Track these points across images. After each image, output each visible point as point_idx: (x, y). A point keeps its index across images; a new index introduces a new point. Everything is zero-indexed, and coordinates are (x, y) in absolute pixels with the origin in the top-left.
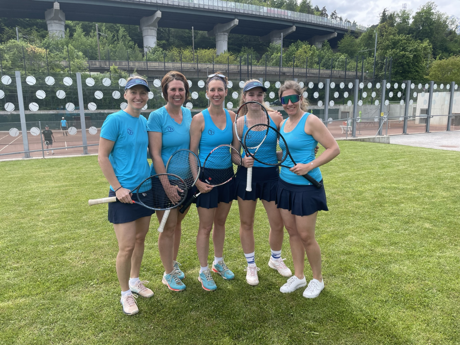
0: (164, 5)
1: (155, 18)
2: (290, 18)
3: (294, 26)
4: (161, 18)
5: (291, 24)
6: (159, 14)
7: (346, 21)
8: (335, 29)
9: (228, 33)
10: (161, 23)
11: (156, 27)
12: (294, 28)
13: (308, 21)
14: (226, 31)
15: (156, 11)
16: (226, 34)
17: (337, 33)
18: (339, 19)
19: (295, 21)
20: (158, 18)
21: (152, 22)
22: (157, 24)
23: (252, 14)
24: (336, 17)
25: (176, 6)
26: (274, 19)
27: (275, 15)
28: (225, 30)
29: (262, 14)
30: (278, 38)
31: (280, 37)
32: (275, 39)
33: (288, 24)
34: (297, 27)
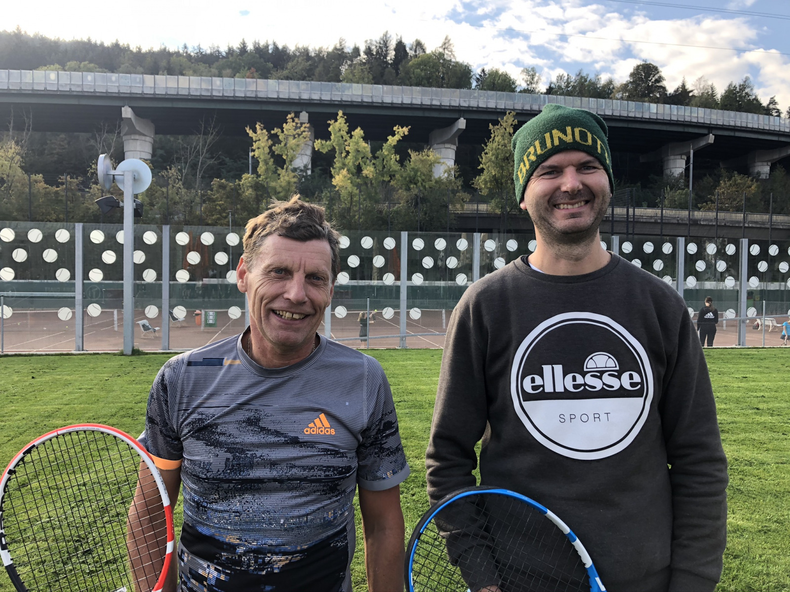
0: (471, 109)
1: (455, 129)
2: (702, 121)
3: (711, 135)
4: (464, 131)
5: (705, 131)
6: (462, 123)
10: (463, 138)
11: (455, 144)
12: (711, 139)
13: (740, 125)
15: (457, 119)
19: (712, 126)
20: (459, 129)
21: (450, 136)
22: (457, 139)
23: (628, 117)
25: (491, 110)
26: (670, 123)
27: (672, 116)
29: (647, 116)
30: (679, 157)
31: (681, 155)
32: (672, 157)
33: (699, 130)
34: (716, 136)
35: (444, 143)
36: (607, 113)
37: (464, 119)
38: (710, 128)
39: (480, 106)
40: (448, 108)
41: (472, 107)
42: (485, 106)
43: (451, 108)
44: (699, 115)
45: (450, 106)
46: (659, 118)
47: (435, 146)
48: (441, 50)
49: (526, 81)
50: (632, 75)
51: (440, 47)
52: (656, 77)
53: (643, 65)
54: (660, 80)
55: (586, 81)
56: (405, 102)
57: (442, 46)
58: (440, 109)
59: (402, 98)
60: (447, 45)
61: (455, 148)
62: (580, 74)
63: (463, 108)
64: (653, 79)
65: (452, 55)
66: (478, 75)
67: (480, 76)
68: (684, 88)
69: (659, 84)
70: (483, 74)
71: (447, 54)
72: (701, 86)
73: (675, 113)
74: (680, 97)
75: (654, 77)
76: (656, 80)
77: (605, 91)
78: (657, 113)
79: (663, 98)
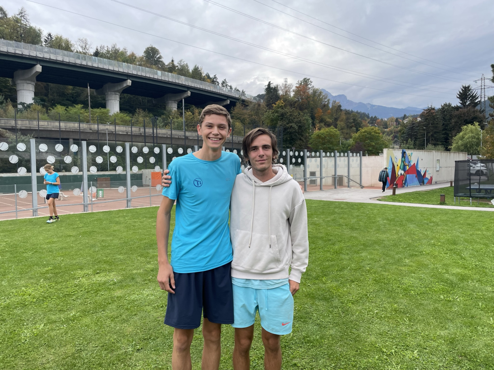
0: (45, 59)
1: (34, 72)
2: (184, 84)
3: (189, 91)
4: (41, 73)
5: (186, 89)
6: (38, 68)
7: (235, 89)
8: (228, 97)
9: (119, 93)
10: (40, 78)
11: (34, 82)
12: (189, 93)
14: (118, 91)
15: (35, 65)
16: (118, 93)
17: (229, 101)
18: (229, 87)
19: (189, 86)
20: (37, 72)
21: (30, 76)
22: (35, 79)
23: (146, 77)
24: (226, 85)
25: (59, 62)
26: (168, 82)
27: (169, 79)
28: (116, 89)
29: (156, 77)
30: (173, 102)
31: (175, 101)
32: (170, 102)
33: (183, 88)
34: (191, 92)
35: (25, 80)
36: (134, 73)
37: (41, 65)
38: (189, 88)
39: (51, 58)
40: (28, 57)
41: (46, 58)
42: (55, 59)
43: (31, 57)
44: (183, 81)
45: (29, 56)
46: (162, 79)
47: (19, 82)
48: (19, 17)
49: (82, 47)
50: (145, 52)
52: (158, 56)
53: (151, 48)
54: (160, 57)
55: (118, 51)
57: (19, 14)
58: (22, 57)
62: (114, 47)
63: (39, 58)
64: (157, 57)
65: (27, 21)
66: (46, 37)
67: (48, 38)
68: (173, 64)
69: (160, 60)
70: (49, 38)
71: (23, 20)
72: (182, 64)
73: (170, 77)
74: (172, 69)
75: (157, 55)
76: (158, 57)
77: (131, 60)
78: (161, 76)
79: (163, 68)
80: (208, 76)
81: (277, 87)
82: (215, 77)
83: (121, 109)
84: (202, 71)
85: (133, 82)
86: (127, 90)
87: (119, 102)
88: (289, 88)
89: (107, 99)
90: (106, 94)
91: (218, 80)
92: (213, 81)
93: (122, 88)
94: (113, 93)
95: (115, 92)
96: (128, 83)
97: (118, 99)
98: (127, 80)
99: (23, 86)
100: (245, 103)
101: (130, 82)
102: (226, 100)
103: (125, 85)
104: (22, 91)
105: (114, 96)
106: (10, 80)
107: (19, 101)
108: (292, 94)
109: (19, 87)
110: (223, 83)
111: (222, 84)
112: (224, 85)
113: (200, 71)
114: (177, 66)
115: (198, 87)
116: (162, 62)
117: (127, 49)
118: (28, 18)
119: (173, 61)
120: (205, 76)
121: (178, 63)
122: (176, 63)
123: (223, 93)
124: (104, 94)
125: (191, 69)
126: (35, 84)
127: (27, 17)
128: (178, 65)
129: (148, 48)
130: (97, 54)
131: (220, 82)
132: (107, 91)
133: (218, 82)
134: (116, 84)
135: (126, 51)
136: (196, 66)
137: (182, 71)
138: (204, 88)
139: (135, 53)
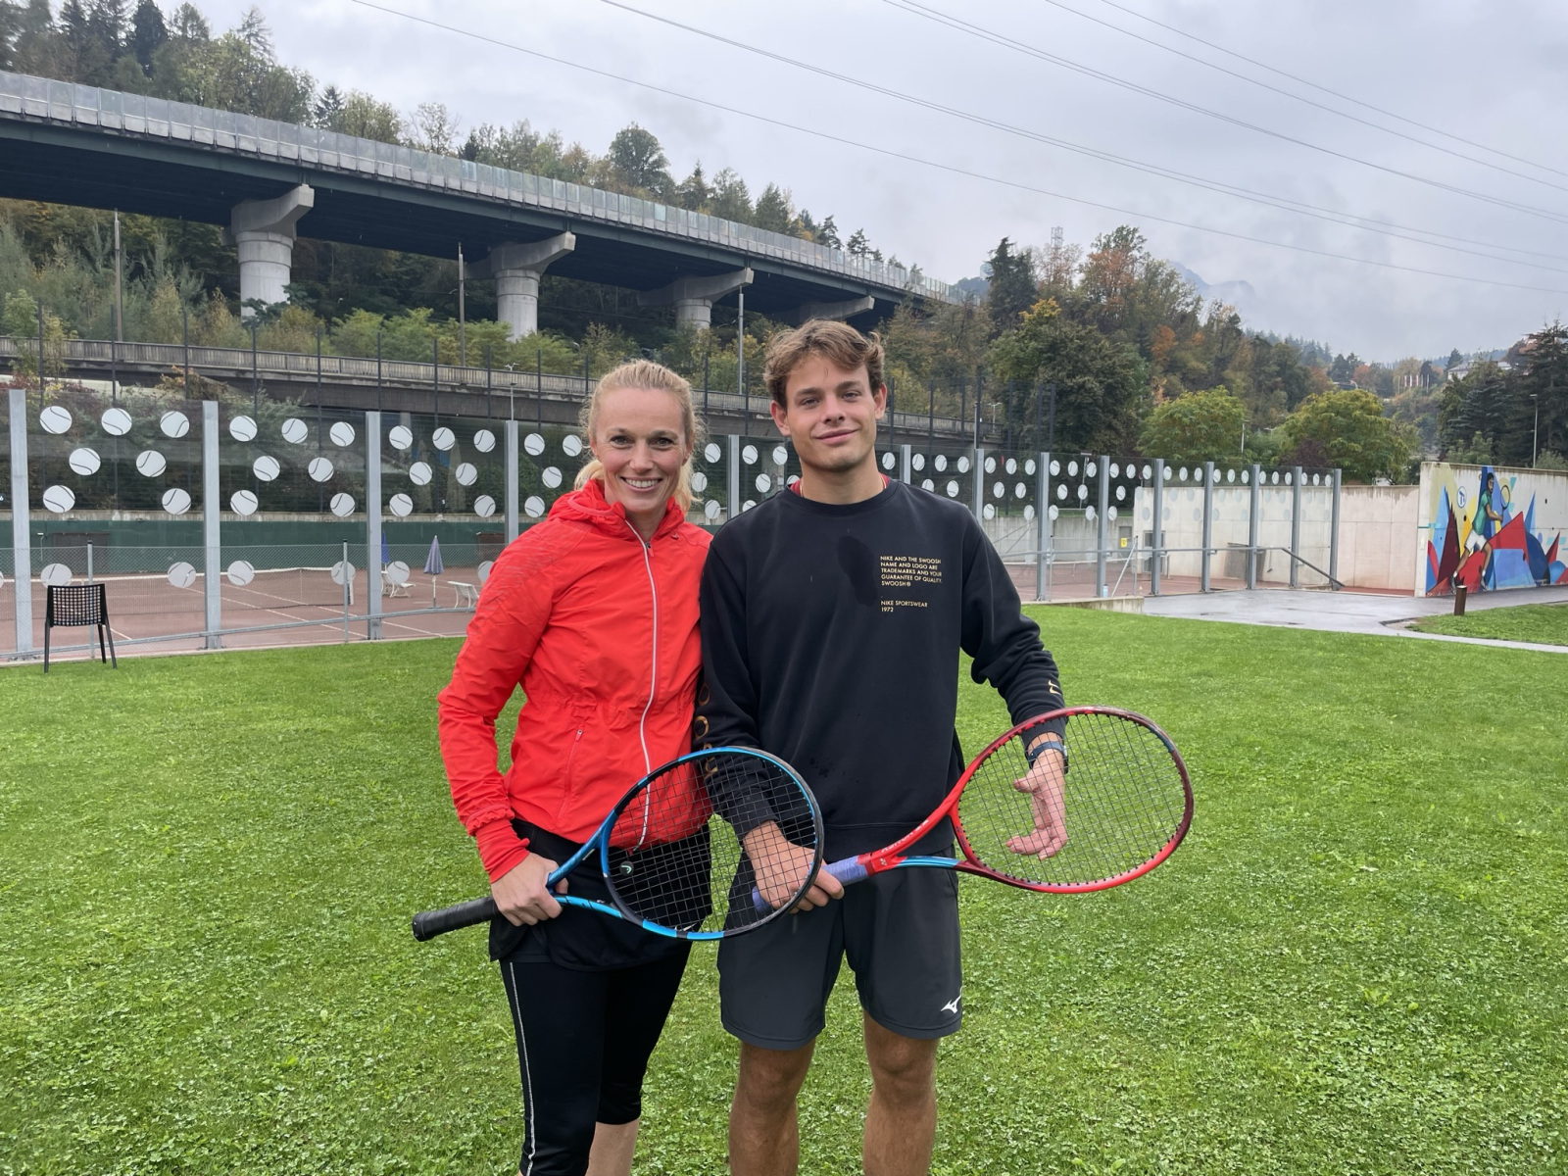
0: (324, 169)
1: (291, 207)
2: (735, 244)
3: (749, 269)
4: (311, 211)
5: (740, 263)
6: (305, 196)
7: (891, 262)
8: (869, 287)
9: (538, 272)
10: (307, 225)
11: (291, 237)
12: (749, 276)
13: (790, 259)
14: (534, 268)
15: (294, 186)
16: (534, 275)
17: (872, 300)
18: (872, 257)
19: (749, 254)
20: (300, 207)
21: (279, 219)
22: (293, 228)
23: (618, 222)
24: (864, 249)
25: (366, 177)
26: (684, 241)
27: (691, 231)
28: (529, 262)
29: (650, 224)
30: (699, 302)
31: (704, 298)
32: (690, 302)
33: (733, 260)
34: (756, 272)
35: (265, 230)
36: (584, 212)
37: (311, 187)
38: (748, 258)
39: (344, 165)
40: (274, 160)
41: (327, 166)
42: (353, 168)
43: (282, 161)
44: (730, 235)
45: (277, 157)
46: (669, 230)
47: (246, 236)
48: (242, 36)
49: (430, 131)
50: (614, 146)
51: (238, 31)
52: (655, 157)
53: (632, 131)
54: (660, 162)
55: (534, 144)
56: (175, 135)
57: (244, 29)
58: (256, 160)
59: (170, 128)
60: (255, 30)
61: (290, 243)
62: (522, 130)
63: (308, 166)
64: (651, 160)
65: (265, 50)
66: (322, 100)
67: (326, 103)
68: (699, 183)
69: (661, 170)
70: (331, 101)
71: (255, 48)
72: (727, 184)
73: (694, 225)
74: (694, 197)
75: (651, 155)
76: (655, 162)
77: (572, 169)
78: (666, 222)
79: (668, 194)
80: (806, 220)
81: (1029, 254)
82: (829, 225)
83: (542, 324)
84: (789, 206)
85: (580, 240)
86: (560, 266)
87: (535, 301)
88: (1067, 260)
89: (500, 292)
90: (499, 275)
91: (837, 235)
92: (823, 237)
93: (545, 257)
94: (521, 273)
95: (525, 269)
96: (566, 242)
97: (535, 293)
98: (563, 232)
99: (259, 248)
100: (921, 307)
101: (570, 241)
102: (863, 296)
103: (555, 249)
104: (256, 264)
105: (522, 281)
106: (219, 230)
107: (245, 296)
108: (1077, 279)
109: (246, 253)
110: (854, 241)
111: (851, 246)
112: (856, 249)
113: (782, 203)
114: (713, 190)
115: (779, 254)
116: (664, 175)
117: (559, 135)
118: (270, 40)
119: (698, 173)
120: (796, 221)
121: (715, 181)
122: (708, 181)
123: (854, 274)
124: (493, 277)
125: (754, 198)
126: (292, 245)
127: (267, 37)
128: (715, 185)
129: (623, 133)
130: (471, 152)
131: (845, 239)
132: (503, 267)
133: (838, 241)
134: (530, 246)
135: (558, 142)
136: (769, 189)
137: (729, 205)
138: (795, 259)
139: (584, 147)
